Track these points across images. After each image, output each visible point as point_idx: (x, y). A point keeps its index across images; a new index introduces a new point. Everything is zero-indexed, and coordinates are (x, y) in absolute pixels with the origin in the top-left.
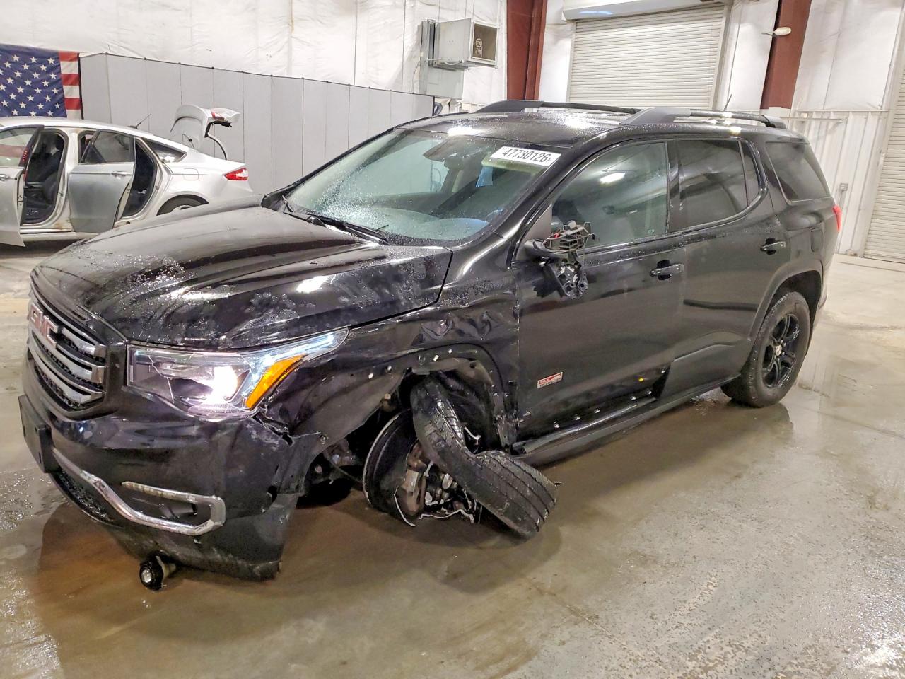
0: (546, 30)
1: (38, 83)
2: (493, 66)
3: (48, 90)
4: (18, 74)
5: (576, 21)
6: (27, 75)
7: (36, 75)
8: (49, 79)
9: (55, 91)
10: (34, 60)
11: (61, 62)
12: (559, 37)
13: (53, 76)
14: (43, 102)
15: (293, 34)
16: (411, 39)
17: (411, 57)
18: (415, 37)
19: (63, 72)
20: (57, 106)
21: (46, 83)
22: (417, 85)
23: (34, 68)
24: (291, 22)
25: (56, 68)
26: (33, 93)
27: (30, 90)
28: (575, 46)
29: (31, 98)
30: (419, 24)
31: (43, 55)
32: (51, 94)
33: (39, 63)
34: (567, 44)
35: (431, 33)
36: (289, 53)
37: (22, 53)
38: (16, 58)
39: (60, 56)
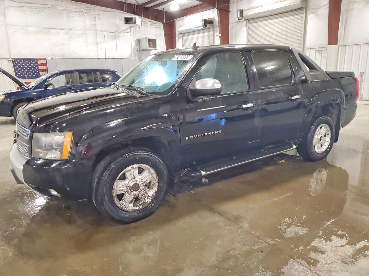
0: (176, 37)
1: (32, 67)
2: (156, 49)
3: (35, 68)
4: (28, 65)
5: (182, 34)
6: (30, 65)
7: (32, 65)
8: (35, 65)
9: (37, 68)
10: (31, 61)
11: (38, 61)
12: (179, 38)
13: (36, 64)
14: (34, 71)
15: (98, 47)
16: (134, 44)
17: (134, 49)
18: (135, 43)
19: (38, 63)
20: (37, 71)
21: (34, 66)
22: (137, 56)
23: (31, 63)
24: (97, 44)
25: (37, 63)
26: (32, 69)
27: (31, 68)
28: (182, 41)
29: (31, 70)
30: (136, 39)
31: (33, 60)
32: (36, 69)
33: (33, 62)
34: (181, 40)
35: (139, 42)
36: (97, 52)
37: (28, 60)
38: (27, 61)
39: (37, 60)
